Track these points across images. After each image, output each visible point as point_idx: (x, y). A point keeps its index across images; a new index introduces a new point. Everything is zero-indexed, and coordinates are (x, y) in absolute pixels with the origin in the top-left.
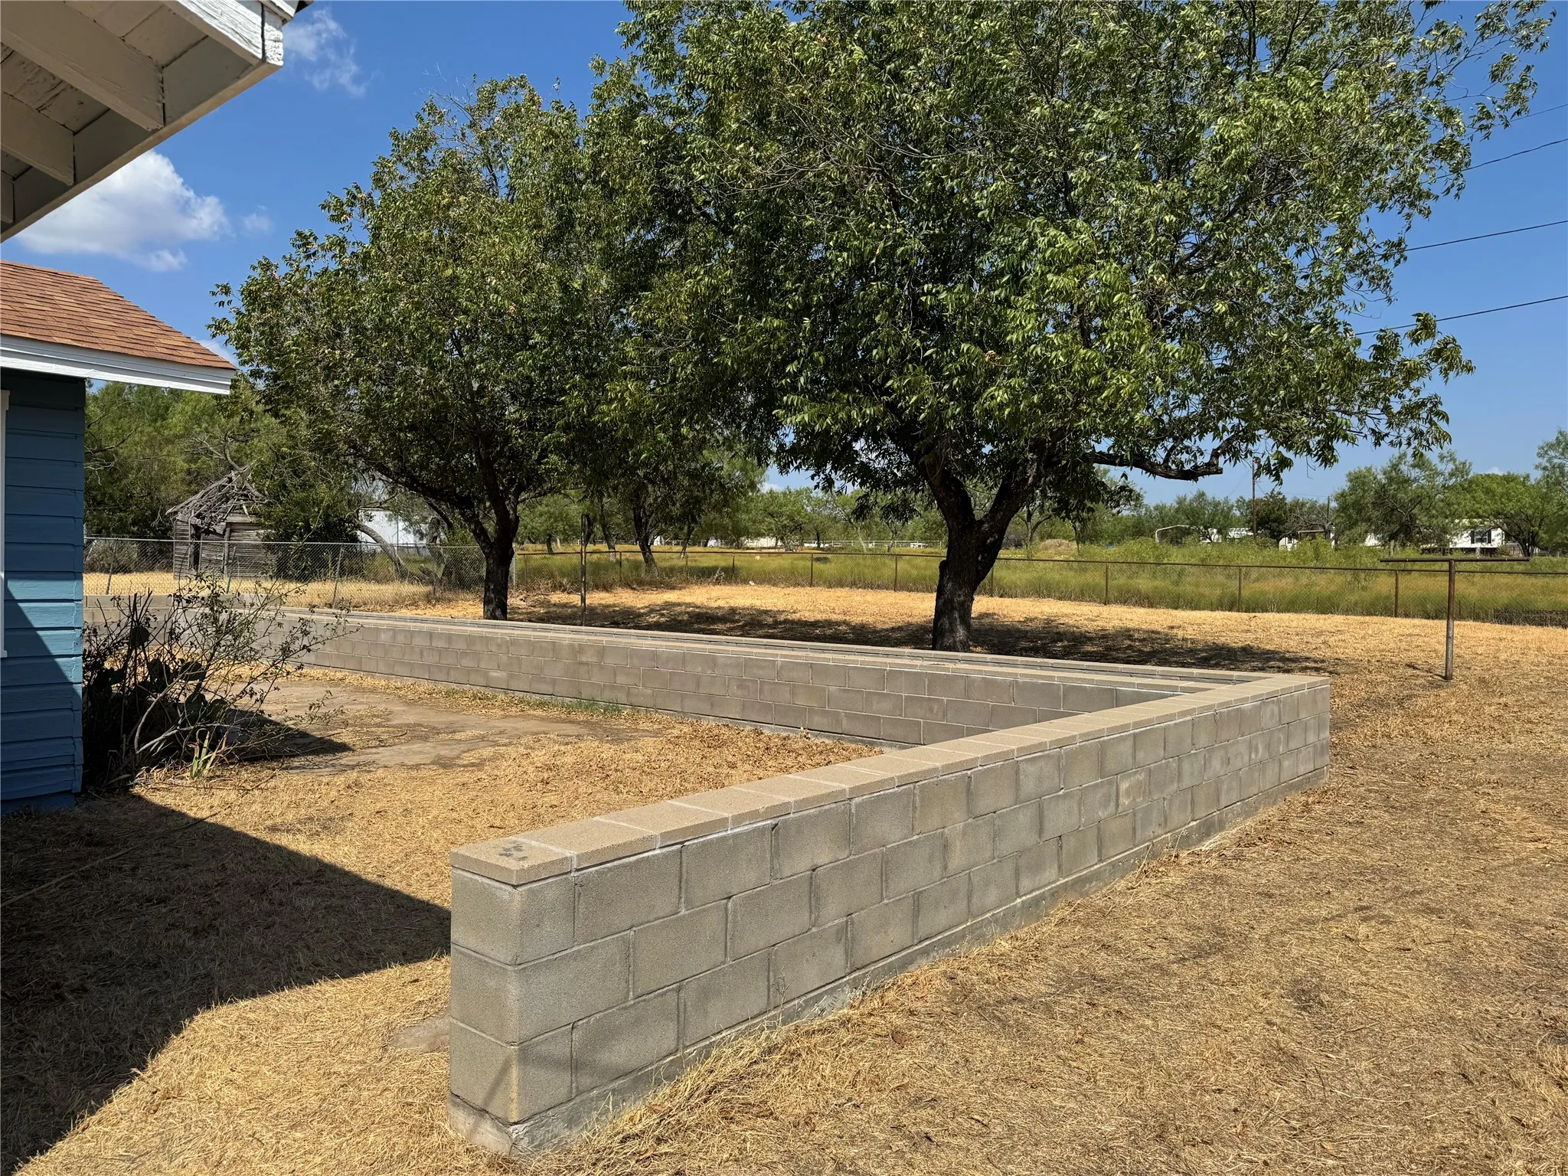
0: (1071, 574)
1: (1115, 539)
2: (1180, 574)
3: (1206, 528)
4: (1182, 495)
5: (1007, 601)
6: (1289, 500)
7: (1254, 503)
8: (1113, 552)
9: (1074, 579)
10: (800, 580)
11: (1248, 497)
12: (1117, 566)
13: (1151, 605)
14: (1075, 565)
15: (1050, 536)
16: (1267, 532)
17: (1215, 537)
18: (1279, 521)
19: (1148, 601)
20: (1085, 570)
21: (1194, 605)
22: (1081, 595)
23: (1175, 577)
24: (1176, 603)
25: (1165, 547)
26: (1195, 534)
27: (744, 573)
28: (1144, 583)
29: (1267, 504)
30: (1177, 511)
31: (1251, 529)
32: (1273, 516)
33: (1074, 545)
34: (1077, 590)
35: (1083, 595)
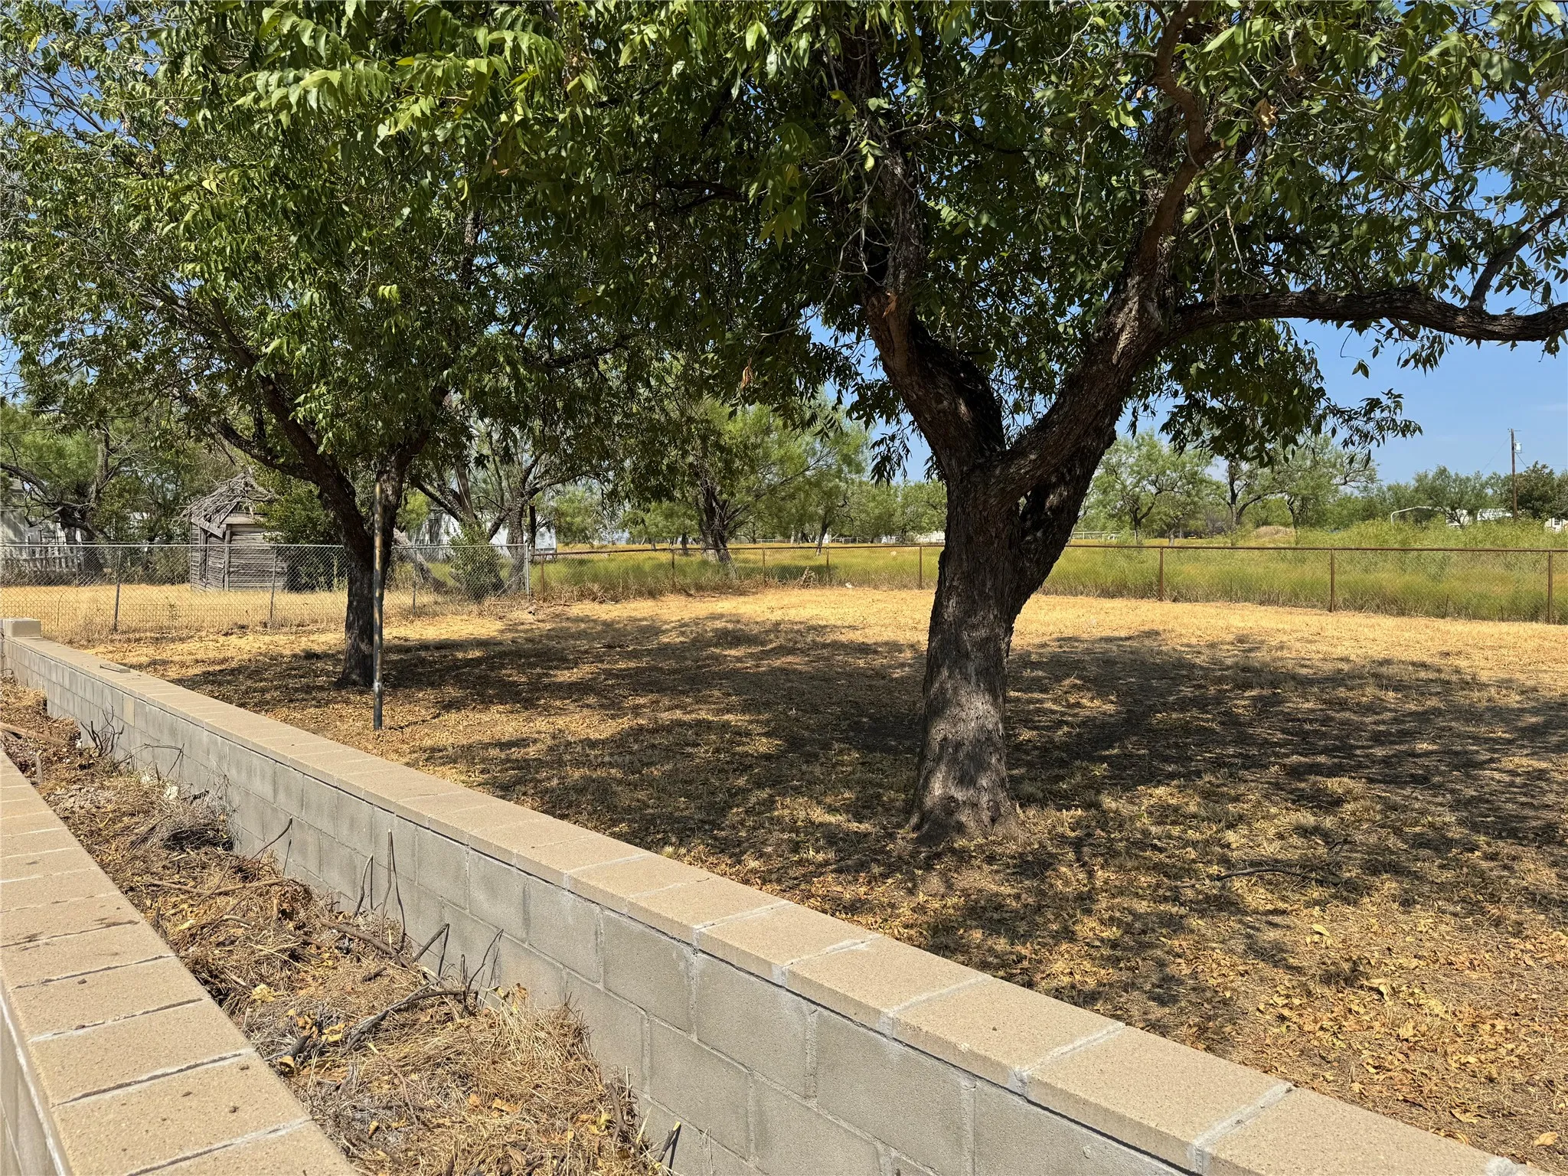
0: (1283, 566)
1: (1343, 524)
2: (1443, 564)
3: (1453, 509)
4: (1422, 471)
5: (1182, 607)
6: (1557, 474)
7: (1512, 478)
8: (1339, 538)
9: (1283, 573)
10: (906, 581)
11: (1505, 471)
12: (1347, 554)
13: (1402, 613)
14: (1289, 553)
15: (1266, 523)
16: (1529, 512)
17: (1466, 519)
18: (1544, 498)
19: (1396, 605)
20: (1303, 561)
21: (1472, 611)
22: (1294, 597)
23: (1433, 569)
24: (1442, 608)
25: (1408, 529)
26: (1440, 516)
27: (842, 575)
28: (1388, 576)
29: (1527, 479)
30: (1417, 490)
31: (1511, 509)
32: (1536, 494)
33: (1292, 529)
34: (1288, 589)
35: (1297, 596)
